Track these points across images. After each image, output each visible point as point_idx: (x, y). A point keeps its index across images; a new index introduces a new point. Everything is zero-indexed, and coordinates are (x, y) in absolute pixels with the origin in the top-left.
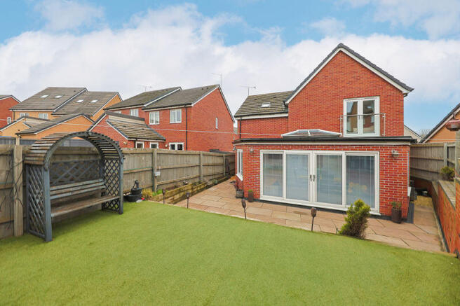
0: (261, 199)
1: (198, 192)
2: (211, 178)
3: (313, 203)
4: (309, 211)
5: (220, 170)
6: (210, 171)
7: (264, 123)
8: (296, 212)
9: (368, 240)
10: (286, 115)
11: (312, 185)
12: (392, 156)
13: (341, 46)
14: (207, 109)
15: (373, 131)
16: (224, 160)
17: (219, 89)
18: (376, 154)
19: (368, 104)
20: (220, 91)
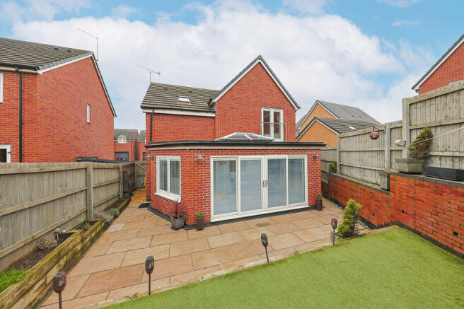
0: (212, 221)
1: (93, 241)
2: (104, 207)
5: (114, 191)
6: (103, 195)
7: (186, 120)
8: (260, 225)
9: (362, 236)
10: (213, 115)
11: (265, 191)
12: (315, 158)
13: (260, 58)
14: (70, 87)
15: (279, 137)
16: (121, 174)
17: (93, 59)
18: (305, 157)
19: (276, 115)
20: (93, 62)
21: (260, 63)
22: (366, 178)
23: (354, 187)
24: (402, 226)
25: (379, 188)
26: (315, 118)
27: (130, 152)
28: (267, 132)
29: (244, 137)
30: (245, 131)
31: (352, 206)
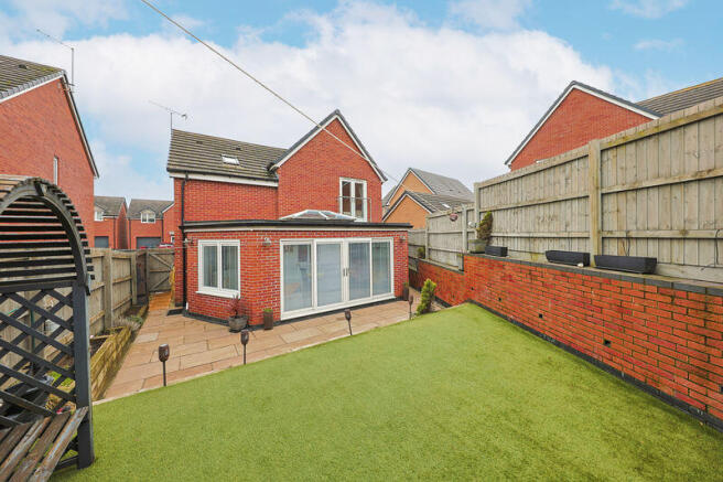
0: (283, 319)
2: (118, 314)
3: (346, 303)
4: (343, 315)
5: (127, 291)
6: (116, 297)
9: (436, 312)
10: (275, 185)
11: (345, 280)
12: (401, 241)
13: (337, 112)
14: (29, 128)
15: (362, 216)
16: (134, 268)
17: (63, 82)
18: (391, 240)
19: (358, 187)
20: (64, 87)
21: (337, 119)
22: (451, 262)
23: (438, 272)
24: (472, 302)
25: (456, 269)
26: (406, 192)
27: (111, 238)
28: (347, 208)
29: (318, 215)
30: (318, 208)
31: (429, 285)
